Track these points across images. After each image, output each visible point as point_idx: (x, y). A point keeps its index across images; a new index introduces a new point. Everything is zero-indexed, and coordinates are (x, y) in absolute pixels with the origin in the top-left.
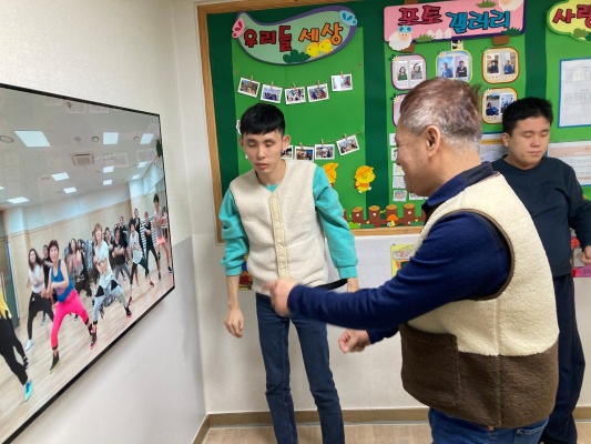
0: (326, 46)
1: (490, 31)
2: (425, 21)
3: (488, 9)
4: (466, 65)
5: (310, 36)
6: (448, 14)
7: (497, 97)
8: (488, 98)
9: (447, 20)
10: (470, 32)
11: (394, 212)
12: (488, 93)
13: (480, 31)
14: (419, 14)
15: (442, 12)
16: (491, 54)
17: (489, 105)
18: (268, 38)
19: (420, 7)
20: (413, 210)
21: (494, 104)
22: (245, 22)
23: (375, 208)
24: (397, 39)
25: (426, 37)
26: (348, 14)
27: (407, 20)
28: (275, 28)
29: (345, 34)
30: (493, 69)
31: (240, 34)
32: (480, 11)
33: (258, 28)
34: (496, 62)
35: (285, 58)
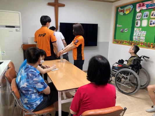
0: (128, 12)
1: (153, 7)
2: (142, 6)
3: (152, 3)
4: (148, 14)
5: (127, 10)
6: (146, 4)
7: (152, 21)
8: (150, 21)
9: (145, 6)
10: (149, 8)
11: (133, 42)
12: (150, 20)
13: (151, 7)
14: (141, 5)
15: (145, 4)
16: (152, 12)
17: (150, 23)
18: (122, 11)
19: (142, 3)
20: (136, 42)
21: (151, 22)
22: (120, 9)
23: (131, 41)
24: (138, 10)
25: (142, 9)
26: (132, 6)
27: (140, 6)
28: (123, 9)
29: (131, 9)
30: (152, 15)
31: (119, 10)
32: (151, 3)
33: (121, 9)
34: (153, 14)
35: (123, 14)
